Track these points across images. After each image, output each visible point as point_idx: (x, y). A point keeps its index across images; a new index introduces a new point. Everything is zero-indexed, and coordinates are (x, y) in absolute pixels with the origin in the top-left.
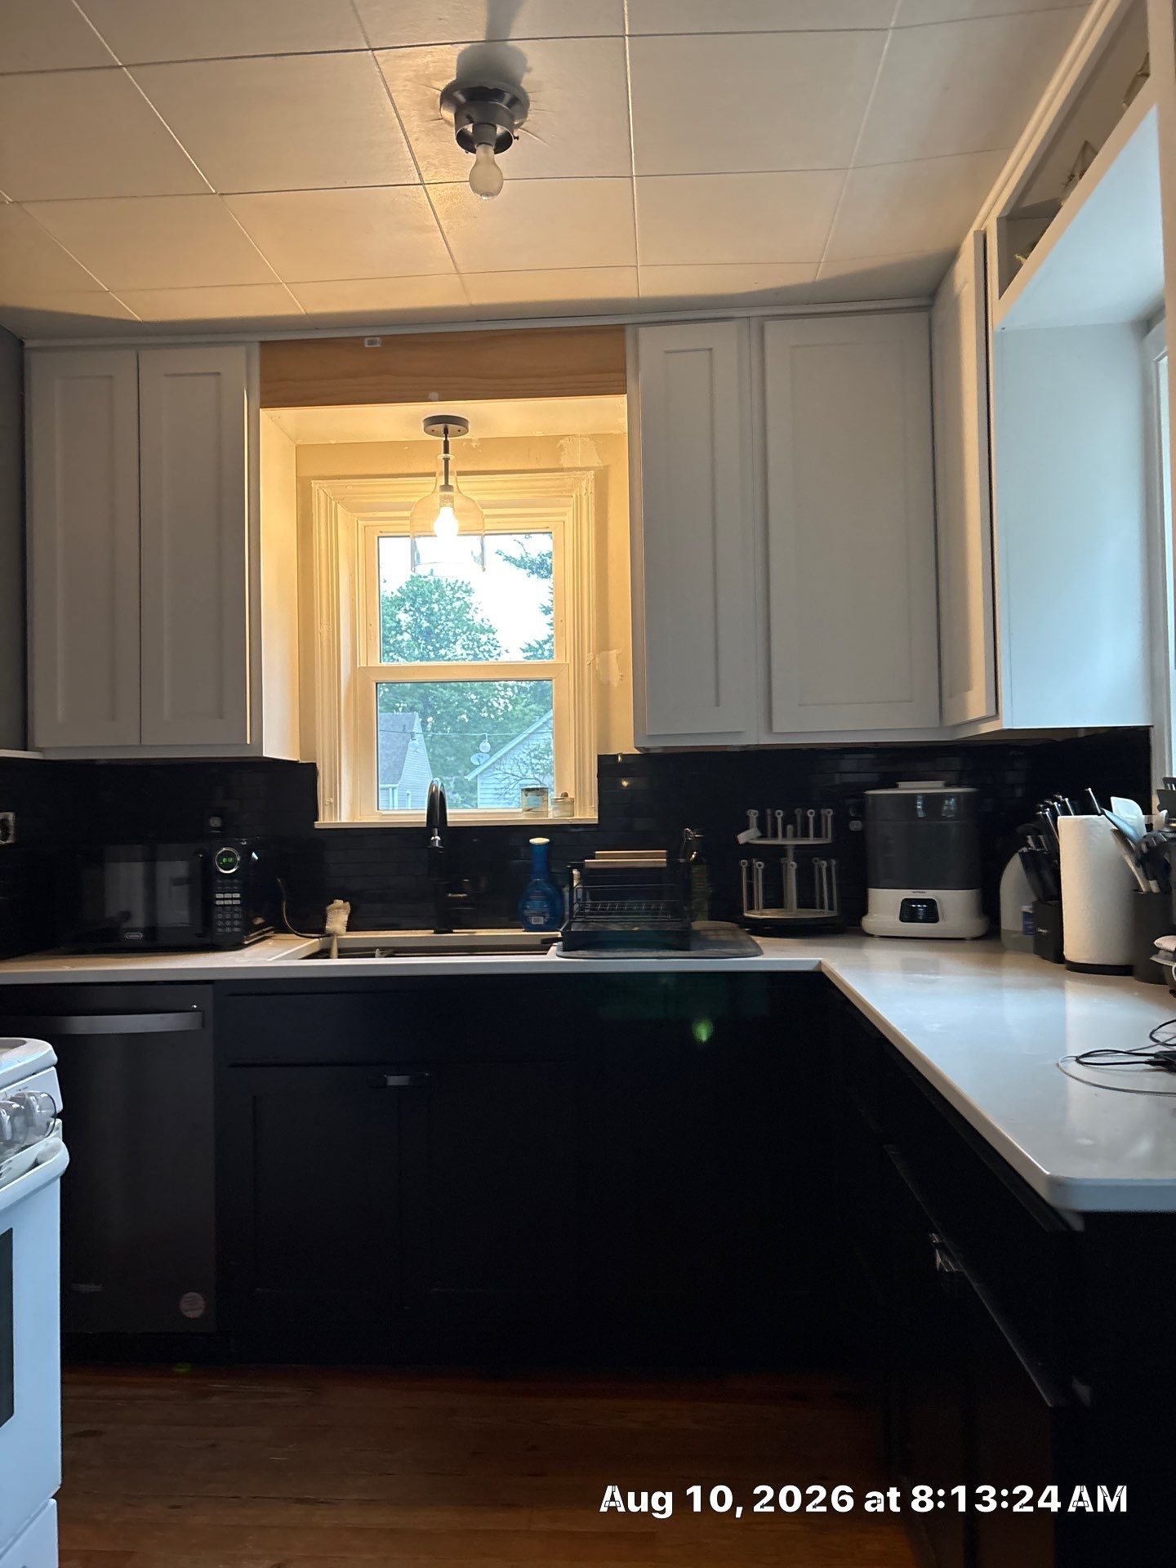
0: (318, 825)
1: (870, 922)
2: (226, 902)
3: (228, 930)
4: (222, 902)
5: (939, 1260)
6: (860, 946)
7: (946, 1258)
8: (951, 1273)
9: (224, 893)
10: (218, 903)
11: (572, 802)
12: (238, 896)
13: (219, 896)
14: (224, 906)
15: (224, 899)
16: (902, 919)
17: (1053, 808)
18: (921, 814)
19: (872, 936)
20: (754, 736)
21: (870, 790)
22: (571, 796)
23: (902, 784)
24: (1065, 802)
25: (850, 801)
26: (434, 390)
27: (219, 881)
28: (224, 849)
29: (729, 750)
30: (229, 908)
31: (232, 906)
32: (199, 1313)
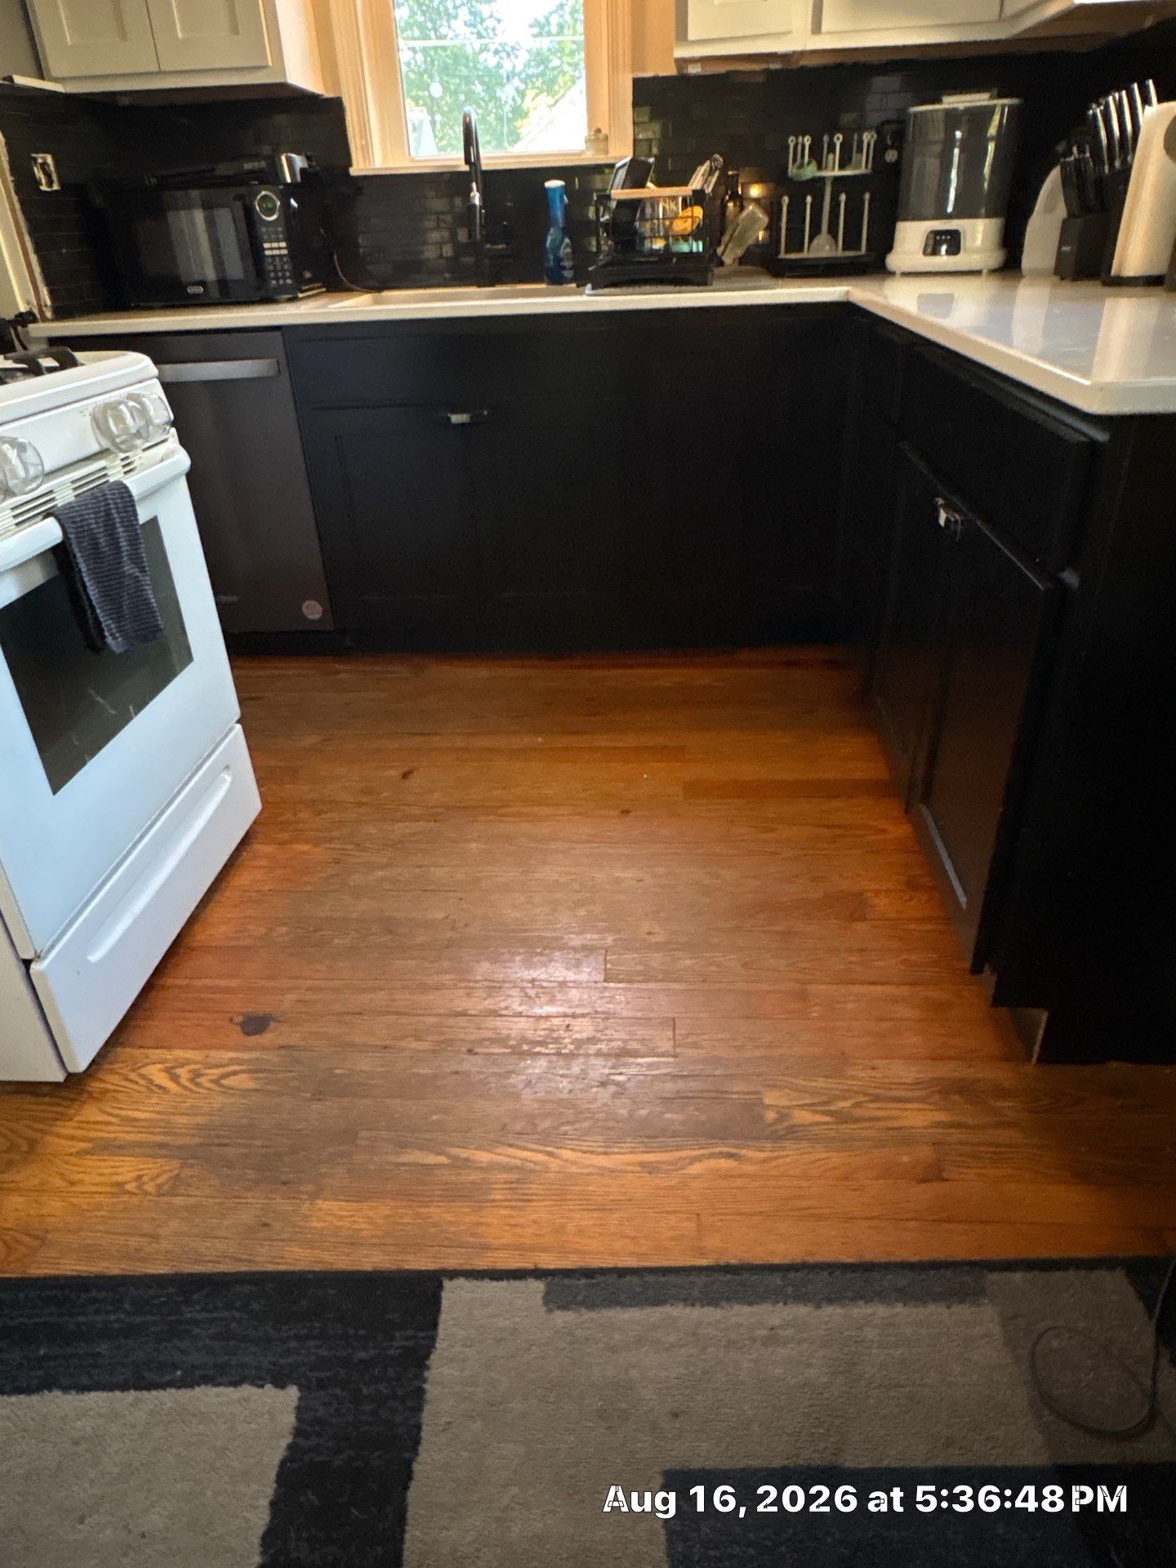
0: (352, 172)
1: (894, 261)
2: (274, 252)
3: (281, 282)
4: (270, 253)
6: (884, 280)
9: (270, 243)
10: (267, 253)
11: (606, 138)
12: (285, 245)
13: (265, 246)
14: (273, 257)
15: (272, 249)
16: (925, 253)
20: (801, 39)
21: (913, 107)
22: (605, 131)
23: (946, 97)
27: (264, 229)
28: (263, 193)
30: (277, 259)
31: (280, 256)
32: (317, 616)
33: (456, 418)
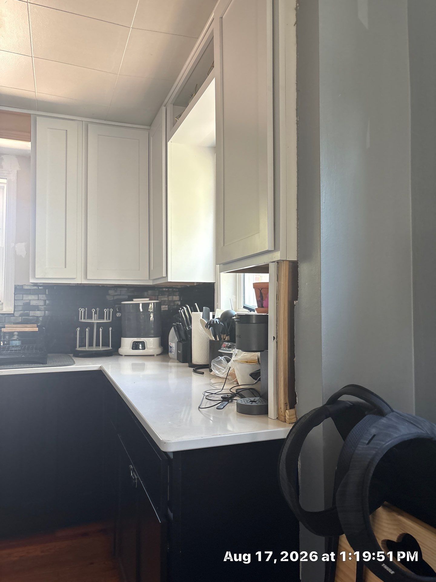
1: (121, 350)
5: (132, 474)
6: (117, 359)
7: (134, 474)
8: (135, 479)
11: (2, 304)
16: (133, 349)
17: (184, 309)
18: (141, 310)
19: (122, 355)
20: (80, 280)
21: (123, 301)
23: (134, 300)
24: (188, 307)
25: (116, 306)
29: (71, 285)
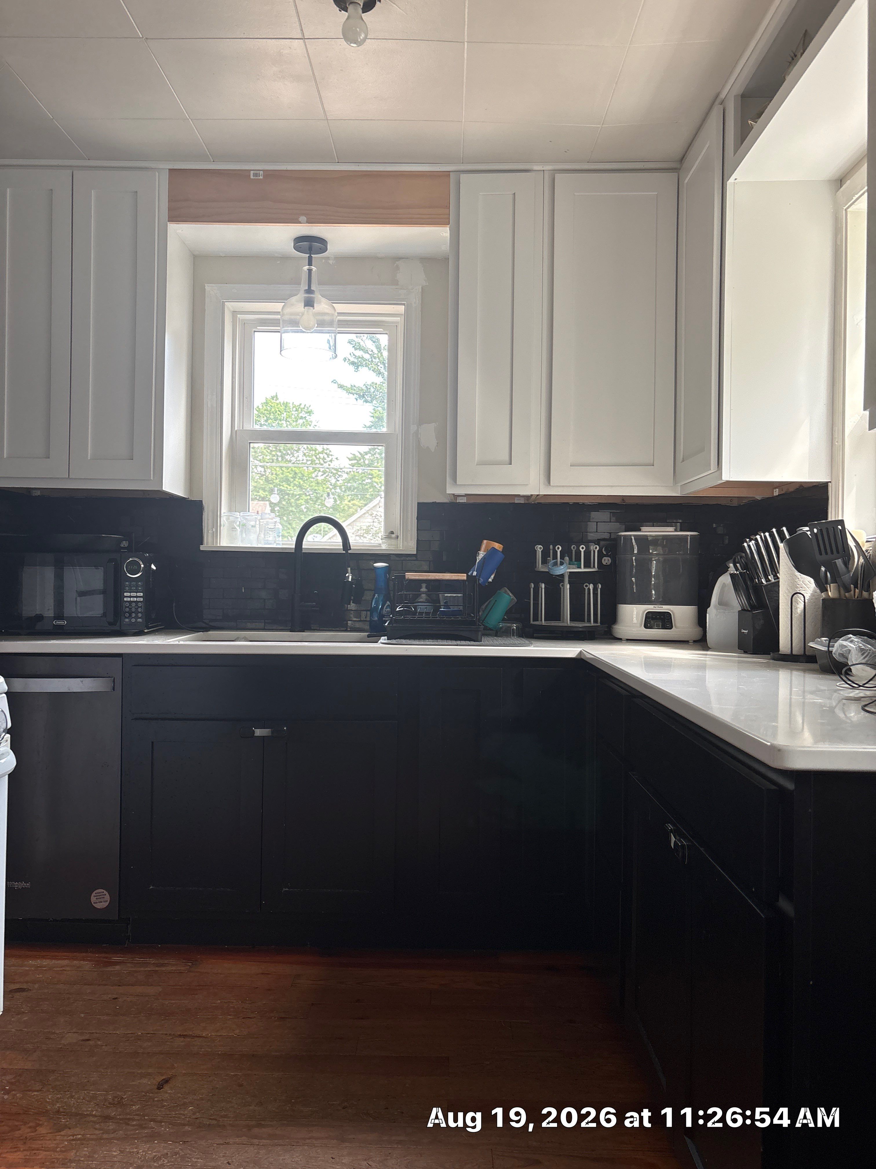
0: (202, 548)
1: (619, 629)
2: (132, 599)
3: (133, 620)
4: (129, 599)
9: (130, 592)
10: (125, 599)
11: (397, 537)
12: (142, 594)
13: (125, 594)
14: (131, 602)
15: (130, 597)
16: (646, 627)
19: (623, 639)
20: (535, 488)
21: (622, 532)
22: (396, 533)
23: (643, 529)
25: (602, 543)
26: (303, 214)
27: (127, 583)
28: (131, 559)
30: (134, 605)
31: (136, 602)
32: (105, 905)
33: (258, 732)
